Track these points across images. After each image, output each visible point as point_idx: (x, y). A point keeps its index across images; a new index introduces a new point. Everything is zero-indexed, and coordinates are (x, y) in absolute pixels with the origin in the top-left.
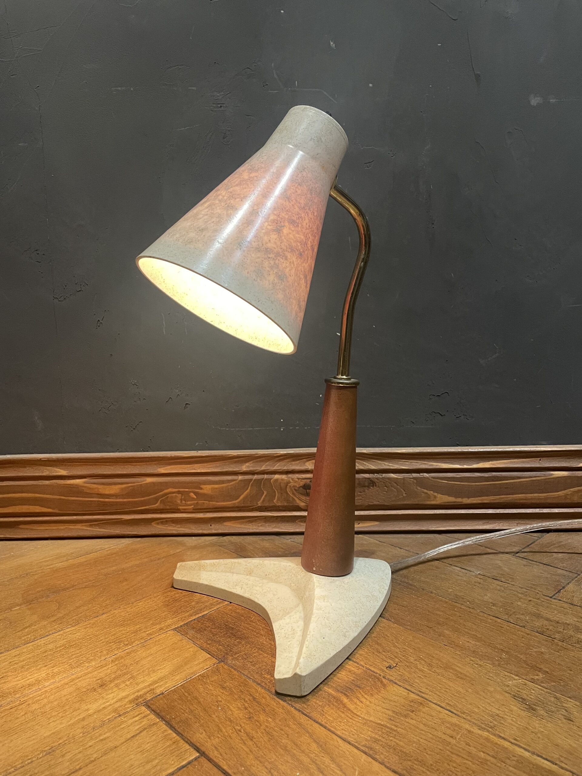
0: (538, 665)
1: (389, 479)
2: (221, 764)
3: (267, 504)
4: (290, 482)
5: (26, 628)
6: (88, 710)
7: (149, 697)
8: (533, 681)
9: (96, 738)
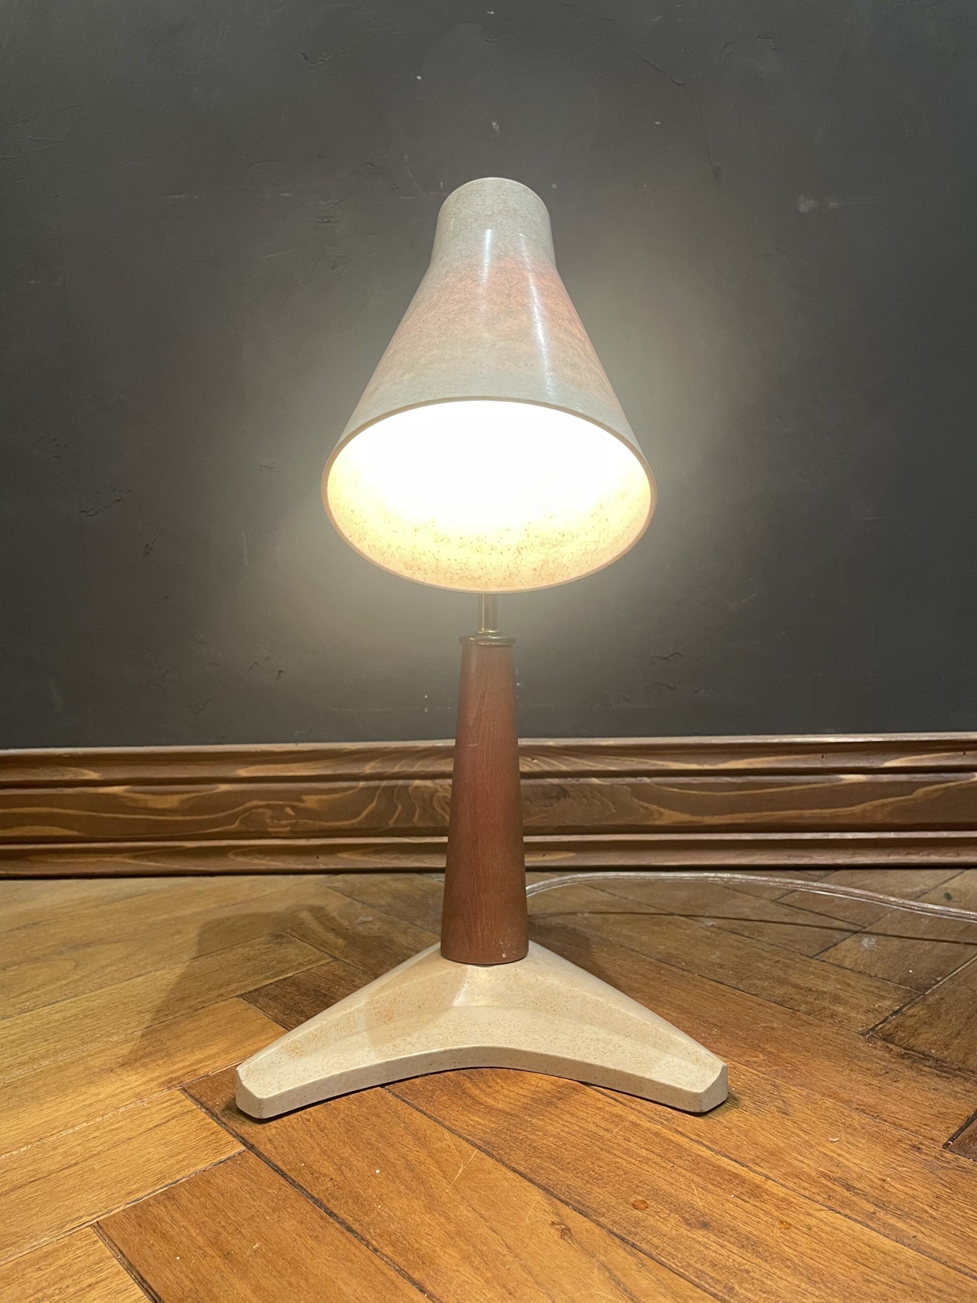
0: (762, 1045)
1: (591, 786)
2: (272, 1159)
3: (403, 825)
4: (436, 791)
5: (25, 993)
6: (97, 1094)
7: (187, 1080)
8: (747, 1064)
9: (104, 1128)
